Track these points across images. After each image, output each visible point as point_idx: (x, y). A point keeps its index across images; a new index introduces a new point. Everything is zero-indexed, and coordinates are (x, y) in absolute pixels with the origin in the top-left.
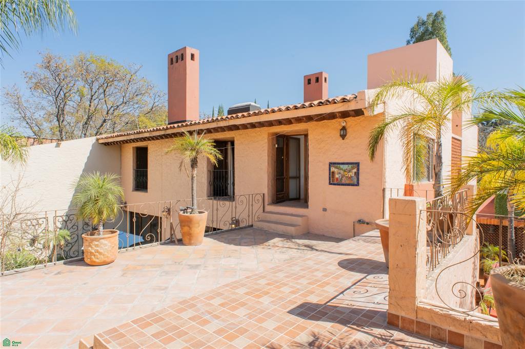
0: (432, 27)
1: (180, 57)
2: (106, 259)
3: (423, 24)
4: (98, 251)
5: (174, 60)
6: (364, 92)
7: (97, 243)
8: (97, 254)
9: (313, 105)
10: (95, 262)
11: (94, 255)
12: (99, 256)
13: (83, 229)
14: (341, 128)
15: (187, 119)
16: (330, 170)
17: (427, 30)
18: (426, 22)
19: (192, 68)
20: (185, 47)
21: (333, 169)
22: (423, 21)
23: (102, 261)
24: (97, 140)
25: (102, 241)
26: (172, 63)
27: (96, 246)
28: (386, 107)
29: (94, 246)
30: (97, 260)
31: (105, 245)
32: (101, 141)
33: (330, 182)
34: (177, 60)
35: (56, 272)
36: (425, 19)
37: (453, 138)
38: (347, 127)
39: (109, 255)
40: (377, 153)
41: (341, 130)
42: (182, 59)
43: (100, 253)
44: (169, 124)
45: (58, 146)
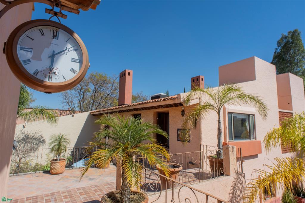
0: (291, 39)
1: (124, 74)
2: (57, 172)
3: (285, 38)
4: (54, 168)
5: (122, 76)
6: (180, 95)
7: (54, 164)
8: (54, 169)
9: (161, 100)
10: (53, 173)
11: (53, 170)
12: (55, 170)
13: (81, 156)
14: (182, 110)
15: (125, 104)
16: (178, 132)
17: (288, 41)
18: (287, 36)
19: (129, 80)
20: (126, 70)
21: (179, 132)
22: (285, 36)
23: (56, 173)
24: (90, 113)
25: (57, 163)
26: (121, 77)
27: (54, 165)
28: (200, 100)
29: (53, 166)
30: (54, 172)
31: (58, 165)
32: (92, 114)
33: (178, 139)
34: (123, 75)
35: (37, 176)
36: (287, 35)
37: (279, 112)
38: (185, 110)
39: (59, 170)
40: (197, 125)
41: (182, 112)
42: (124, 75)
43: (55, 169)
44: (119, 106)
45: (73, 116)
